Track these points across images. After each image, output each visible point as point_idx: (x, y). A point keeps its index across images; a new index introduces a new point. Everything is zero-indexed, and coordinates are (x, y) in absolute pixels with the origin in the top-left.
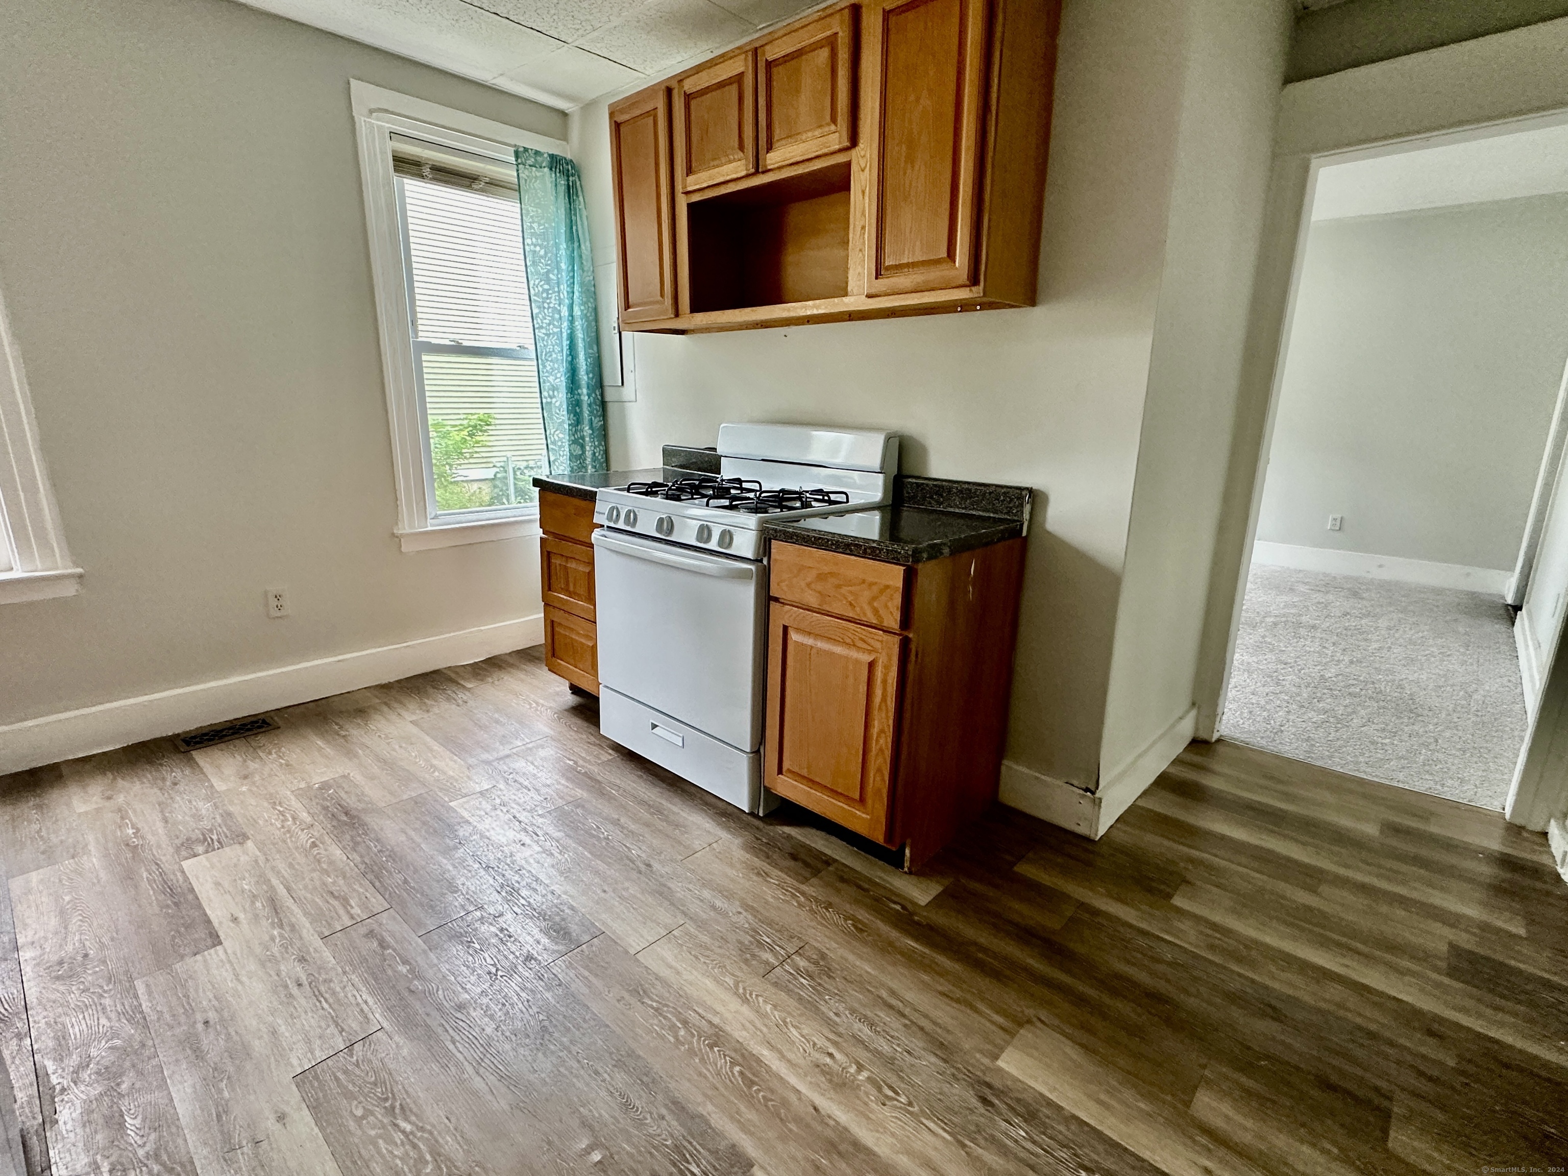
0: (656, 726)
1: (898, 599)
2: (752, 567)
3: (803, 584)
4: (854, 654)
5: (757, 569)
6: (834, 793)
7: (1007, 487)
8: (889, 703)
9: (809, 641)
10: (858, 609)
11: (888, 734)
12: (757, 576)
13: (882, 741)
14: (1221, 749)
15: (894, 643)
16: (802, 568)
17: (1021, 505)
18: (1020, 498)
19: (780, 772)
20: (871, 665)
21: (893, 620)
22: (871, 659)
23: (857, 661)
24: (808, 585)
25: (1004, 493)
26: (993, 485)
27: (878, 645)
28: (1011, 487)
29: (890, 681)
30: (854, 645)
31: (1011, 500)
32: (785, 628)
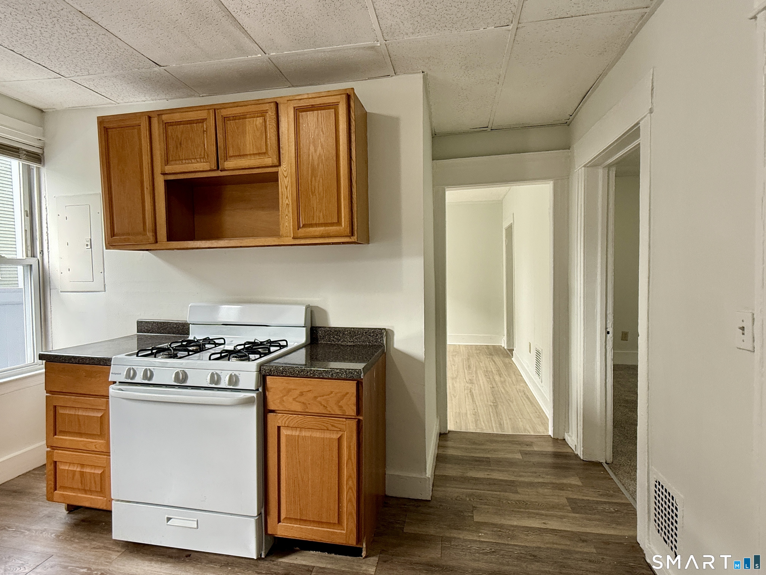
0: (170, 519)
1: (354, 399)
2: (254, 395)
3: (291, 399)
4: (327, 435)
5: (257, 396)
6: (320, 523)
7: (374, 329)
8: (353, 458)
9: (296, 433)
10: (329, 409)
11: (353, 477)
12: (258, 400)
13: (350, 483)
14: (449, 435)
15: (353, 424)
16: (289, 391)
17: (382, 337)
18: (381, 334)
19: (279, 521)
20: (340, 440)
21: (351, 410)
22: (339, 436)
23: (330, 439)
24: (294, 399)
25: (373, 332)
26: (366, 328)
27: (343, 427)
28: (376, 329)
29: (352, 447)
30: (328, 430)
31: (377, 335)
32: (279, 428)
